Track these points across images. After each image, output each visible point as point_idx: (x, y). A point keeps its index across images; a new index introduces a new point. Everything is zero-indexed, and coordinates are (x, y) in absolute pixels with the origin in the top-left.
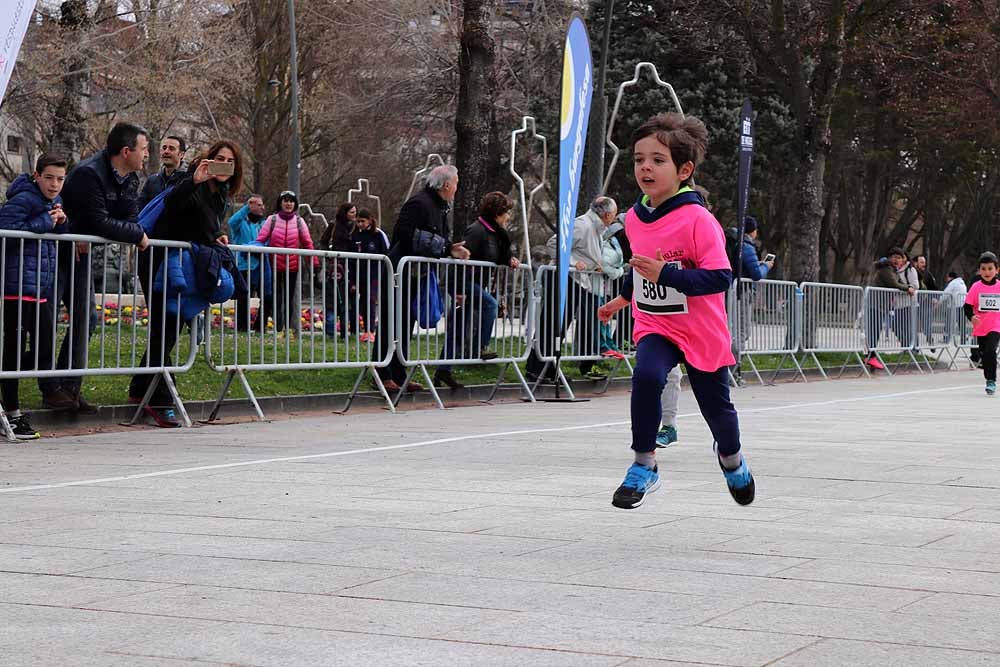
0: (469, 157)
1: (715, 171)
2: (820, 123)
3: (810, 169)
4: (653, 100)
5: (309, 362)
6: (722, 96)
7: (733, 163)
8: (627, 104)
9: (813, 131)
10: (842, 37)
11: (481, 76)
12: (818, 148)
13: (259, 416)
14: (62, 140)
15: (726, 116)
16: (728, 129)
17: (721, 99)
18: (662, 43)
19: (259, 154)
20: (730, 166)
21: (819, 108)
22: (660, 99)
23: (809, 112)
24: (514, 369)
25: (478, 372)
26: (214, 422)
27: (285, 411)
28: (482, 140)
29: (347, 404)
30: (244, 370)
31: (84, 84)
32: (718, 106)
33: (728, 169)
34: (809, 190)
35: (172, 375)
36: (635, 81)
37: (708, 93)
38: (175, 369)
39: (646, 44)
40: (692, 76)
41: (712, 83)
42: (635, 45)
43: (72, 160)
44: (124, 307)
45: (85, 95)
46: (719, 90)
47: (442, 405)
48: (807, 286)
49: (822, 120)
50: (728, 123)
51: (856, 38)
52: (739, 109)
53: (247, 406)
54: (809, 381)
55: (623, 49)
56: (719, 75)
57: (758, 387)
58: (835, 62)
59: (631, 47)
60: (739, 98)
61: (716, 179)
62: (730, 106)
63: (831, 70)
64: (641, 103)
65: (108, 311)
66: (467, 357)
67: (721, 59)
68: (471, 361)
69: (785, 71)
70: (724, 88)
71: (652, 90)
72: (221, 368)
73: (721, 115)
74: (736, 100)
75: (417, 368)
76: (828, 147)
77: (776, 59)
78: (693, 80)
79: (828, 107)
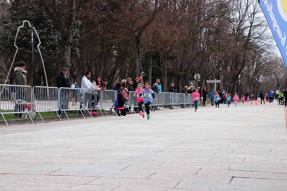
2: (69, 36)
3: (65, 50)
4: (30, 33)
8: (22, 34)
9: (66, 38)
10: (74, 7)
12: (68, 43)
15: (53, 38)
17: (51, 33)
18: (33, 15)
20: (55, 53)
21: (68, 31)
23: (65, 32)
32: (51, 35)
33: (54, 54)
34: (65, 57)
36: (23, 26)
37: (48, 30)
39: (28, 15)
41: (49, 28)
42: (25, 16)
46: (51, 30)
48: (62, 89)
49: (69, 34)
50: (54, 40)
52: (57, 35)
54: (62, 120)
55: (21, 17)
56: (51, 25)
57: (42, 124)
58: (73, 15)
59: (24, 17)
60: (57, 32)
61: (51, 57)
62: (54, 35)
64: (27, 34)
67: (51, 20)
69: (57, 19)
71: (30, 30)
74: (56, 33)
76: (71, 43)
77: (55, 15)
78: (43, 27)
79: (71, 30)
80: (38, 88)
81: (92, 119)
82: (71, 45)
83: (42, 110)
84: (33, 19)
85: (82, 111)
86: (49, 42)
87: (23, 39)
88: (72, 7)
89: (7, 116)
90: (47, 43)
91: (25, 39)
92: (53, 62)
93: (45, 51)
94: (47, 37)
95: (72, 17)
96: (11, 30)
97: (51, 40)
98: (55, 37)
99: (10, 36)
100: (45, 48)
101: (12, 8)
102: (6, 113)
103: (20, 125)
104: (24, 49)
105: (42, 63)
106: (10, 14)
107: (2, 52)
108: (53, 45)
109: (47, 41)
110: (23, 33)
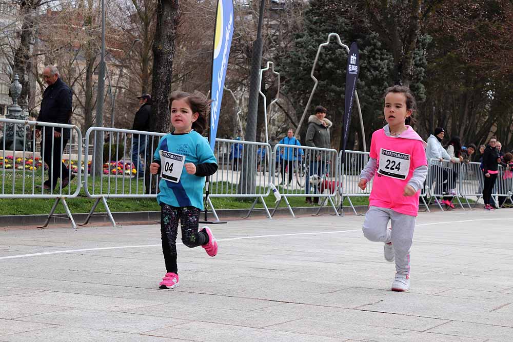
1: (373, 95)
2: (407, 62)
4: (340, 55)
6: (378, 54)
7: (383, 90)
8: (326, 57)
9: (403, 67)
10: (420, 12)
11: (169, 18)
12: (405, 76)
15: (379, 65)
16: (380, 71)
17: (377, 56)
18: (346, 24)
20: (381, 92)
21: (406, 54)
22: (343, 54)
23: (401, 56)
28: (169, 58)
29: (46, 222)
31: (32, 38)
32: (375, 59)
33: (379, 94)
36: (328, 43)
37: (371, 52)
39: (338, 24)
40: (362, 42)
41: (372, 47)
42: (332, 25)
43: (24, 79)
44: (17, 158)
45: (32, 44)
46: (376, 51)
49: (408, 60)
50: (380, 69)
51: (430, 14)
52: (386, 61)
55: (326, 27)
56: (376, 42)
57: (352, 217)
58: (416, 26)
59: (330, 26)
60: (387, 55)
62: (382, 59)
63: (413, 31)
64: (333, 57)
65: (7, 160)
67: (377, 34)
69: (387, 31)
70: (380, 49)
71: (339, 49)
73: (377, 64)
74: (385, 56)
76: (411, 76)
77: (384, 25)
78: (362, 45)
79: (411, 53)
80: (348, 153)
81: (442, 214)
82: (410, 80)
83: (354, 193)
84: (345, 31)
85: (425, 198)
86: (371, 72)
87: (327, 66)
88: (416, 12)
89: (293, 201)
90: (368, 74)
91: (330, 67)
92: (378, 109)
93: (363, 88)
94: (369, 63)
95: (414, 29)
96: (307, 50)
97: (376, 69)
98: (382, 63)
99: (305, 59)
100: (363, 83)
101: (311, 11)
102: (292, 195)
103: (314, 217)
104: (327, 84)
105: (357, 108)
106: (307, 21)
107: (289, 87)
108: (379, 77)
109: (369, 70)
110: (328, 56)
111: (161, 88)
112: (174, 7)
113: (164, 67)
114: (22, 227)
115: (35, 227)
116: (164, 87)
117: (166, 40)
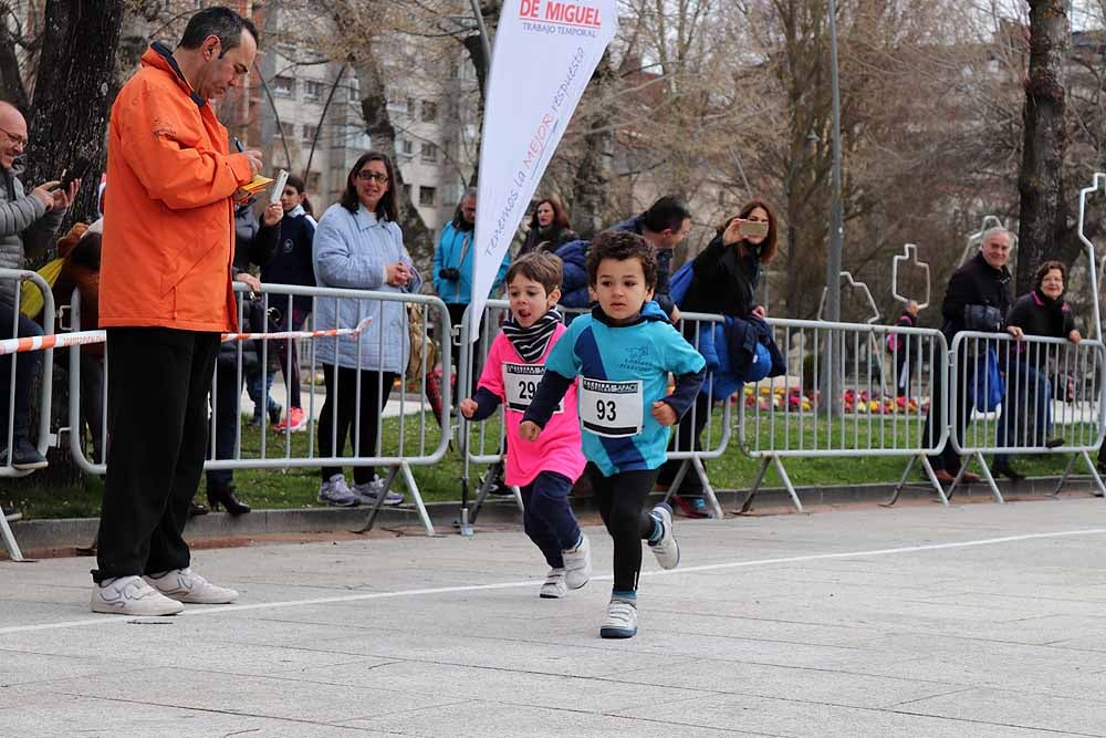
0: (1034, 220)
5: (852, 448)
11: (1050, 129)
13: (796, 508)
14: (583, 203)
19: (795, 217)
24: (1083, 458)
25: (1041, 463)
26: (748, 513)
27: (825, 502)
28: (1049, 200)
29: (893, 498)
30: (781, 457)
31: (607, 142)
35: (702, 461)
38: (706, 454)
45: (608, 155)
47: (1001, 499)
53: (785, 495)
66: (1030, 445)
68: (1034, 449)
72: (755, 454)
75: (973, 457)
111: (1037, 255)
112: (1057, 107)
113: (1041, 218)
114: (854, 505)
115: (875, 504)
116: (1040, 253)
117: (1045, 170)
